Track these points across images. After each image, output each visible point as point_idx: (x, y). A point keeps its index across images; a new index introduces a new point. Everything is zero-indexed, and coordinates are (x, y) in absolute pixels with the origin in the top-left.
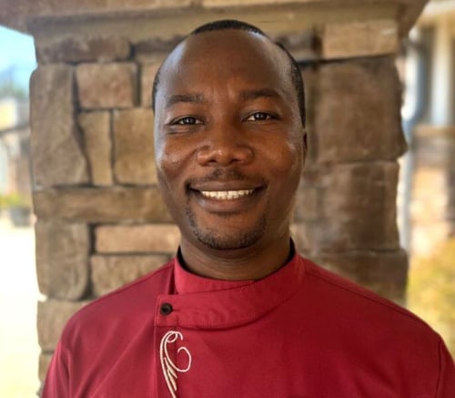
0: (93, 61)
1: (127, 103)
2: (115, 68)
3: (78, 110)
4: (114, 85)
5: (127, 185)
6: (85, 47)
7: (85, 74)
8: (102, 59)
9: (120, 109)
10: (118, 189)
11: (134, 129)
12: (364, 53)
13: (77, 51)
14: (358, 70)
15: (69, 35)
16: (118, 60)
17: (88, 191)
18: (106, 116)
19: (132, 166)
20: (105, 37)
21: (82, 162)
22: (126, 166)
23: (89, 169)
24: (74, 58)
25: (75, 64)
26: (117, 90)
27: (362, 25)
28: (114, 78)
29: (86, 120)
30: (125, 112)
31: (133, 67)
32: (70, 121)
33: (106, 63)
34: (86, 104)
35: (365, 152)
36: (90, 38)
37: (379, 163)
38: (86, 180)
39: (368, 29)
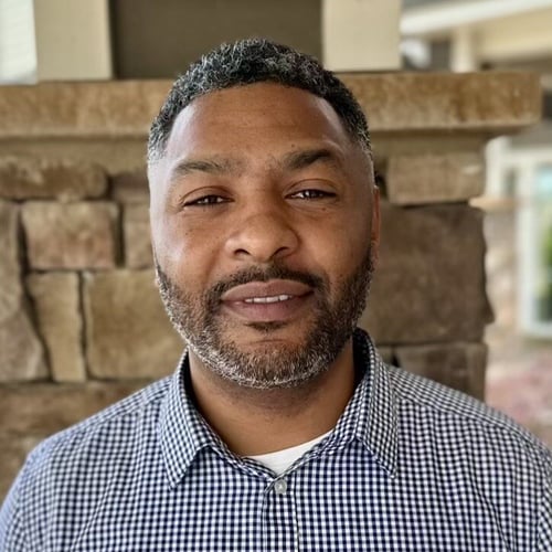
0: (51, 198)
1: (106, 263)
2: (84, 210)
3: (26, 270)
4: (84, 236)
5: (106, 380)
6: (37, 178)
7: (39, 219)
8: (64, 197)
9: (93, 271)
10: (94, 386)
11: (116, 299)
12: (441, 197)
13: (25, 184)
14: (433, 221)
15: (12, 159)
16: (89, 199)
17: (49, 389)
18: (73, 280)
19: (113, 352)
20: (67, 163)
21: (37, 347)
22: (104, 352)
23: (47, 357)
24: (20, 194)
25: (21, 201)
26: (89, 244)
27: (438, 160)
28: (83, 226)
29: (40, 286)
30: (100, 275)
31: (113, 210)
32: (17, 288)
33: (71, 202)
34: (39, 262)
35: (442, 331)
36: (45, 165)
37: (460, 345)
38: (44, 373)
39: (445, 165)
